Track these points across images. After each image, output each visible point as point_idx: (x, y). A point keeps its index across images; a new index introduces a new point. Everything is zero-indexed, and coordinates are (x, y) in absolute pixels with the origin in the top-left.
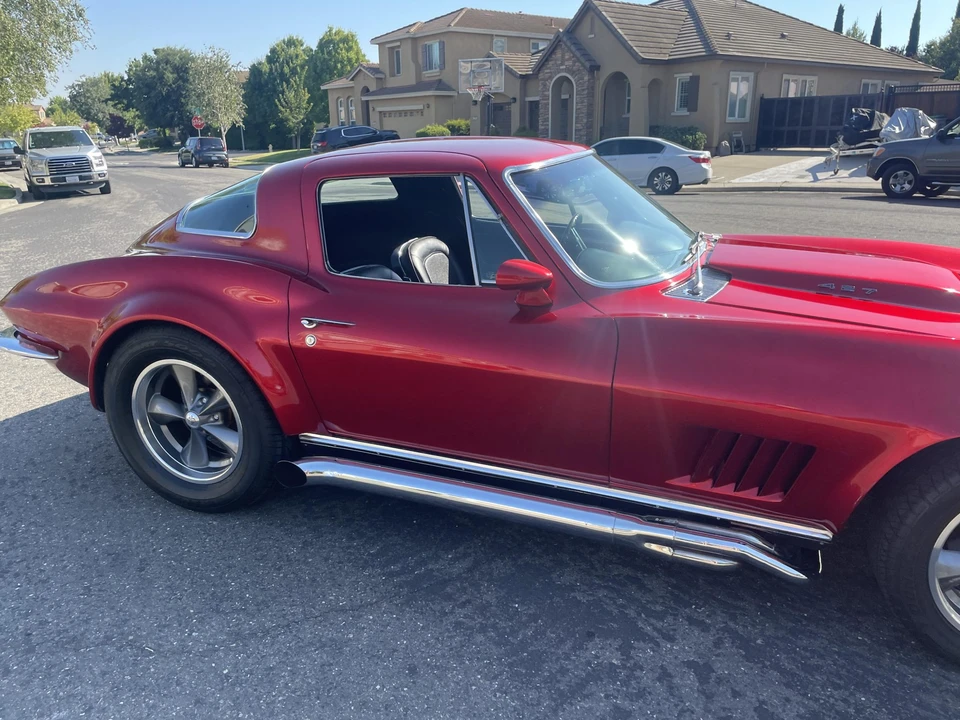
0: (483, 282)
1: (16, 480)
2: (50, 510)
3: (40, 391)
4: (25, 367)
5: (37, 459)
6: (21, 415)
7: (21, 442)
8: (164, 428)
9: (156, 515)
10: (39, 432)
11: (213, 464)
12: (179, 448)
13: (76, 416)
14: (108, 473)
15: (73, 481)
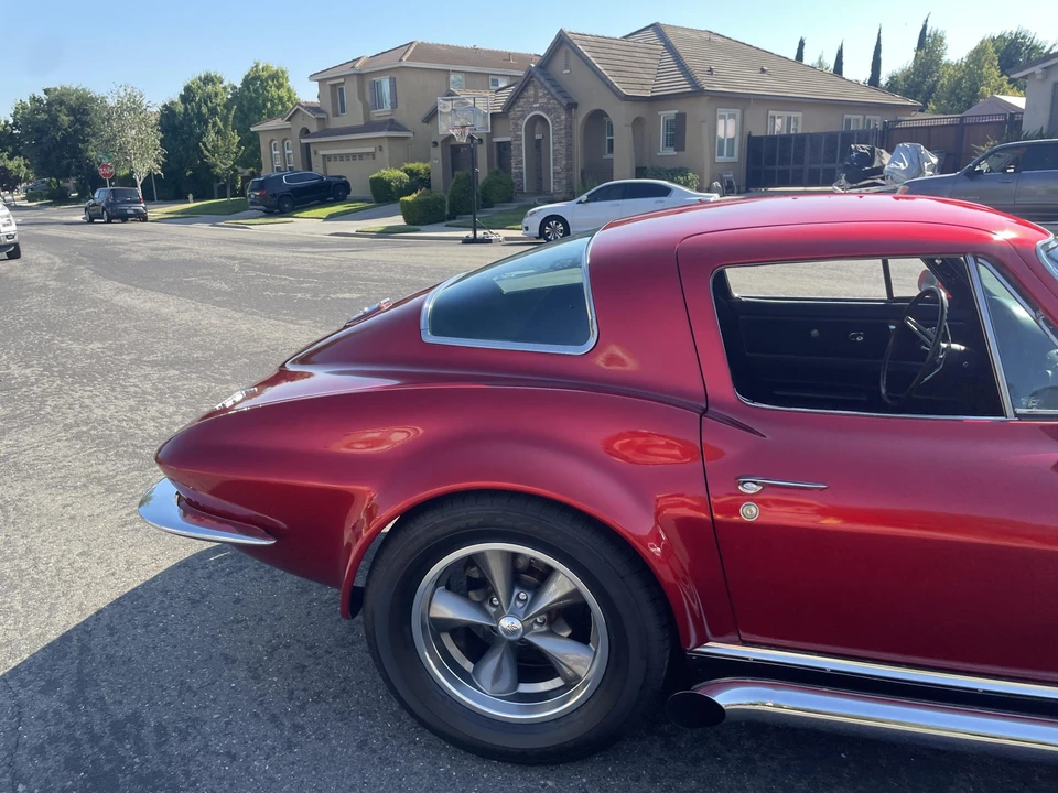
0: (1019, 411)
1: (182, 725)
2: (272, 780)
3: (122, 557)
4: (73, 518)
5: (194, 682)
6: (118, 602)
7: (148, 653)
8: (447, 639)
9: (447, 774)
10: (164, 630)
11: (525, 688)
12: (468, 666)
13: (203, 597)
14: (318, 698)
15: (274, 718)
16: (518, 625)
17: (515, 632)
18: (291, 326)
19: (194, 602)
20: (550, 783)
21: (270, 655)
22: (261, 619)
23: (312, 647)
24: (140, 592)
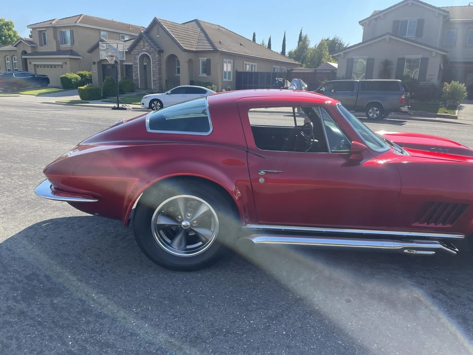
0: (332, 151)
8: (161, 232)
9: (164, 277)
11: (189, 247)
12: (169, 241)
13: (45, 237)
14: (108, 262)
15: (92, 269)
16: (189, 223)
17: (187, 226)
18: (42, 141)
19: (42, 239)
20: (199, 275)
21: (84, 252)
22: (74, 242)
23: (100, 249)
24: (16, 237)
